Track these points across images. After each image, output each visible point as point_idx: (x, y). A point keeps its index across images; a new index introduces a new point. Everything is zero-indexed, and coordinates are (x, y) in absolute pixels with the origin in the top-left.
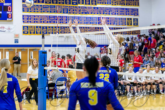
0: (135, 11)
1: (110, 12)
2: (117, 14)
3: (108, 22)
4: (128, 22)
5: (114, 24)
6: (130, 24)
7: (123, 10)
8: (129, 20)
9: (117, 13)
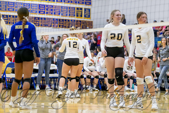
2: (64, 1)
3: (51, 12)
4: (78, 12)
5: (59, 14)
6: (80, 16)
8: (79, 11)
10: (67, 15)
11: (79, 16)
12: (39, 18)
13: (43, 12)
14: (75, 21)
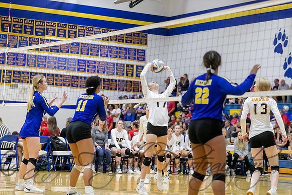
0: (139, 54)
1: (98, 52)
2: (111, 56)
4: (128, 70)
5: (104, 72)
7: (120, 51)
9: (109, 54)
10: (114, 74)
11: (129, 75)
12: (77, 77)
13: (83, 70)
14: (123, 81)
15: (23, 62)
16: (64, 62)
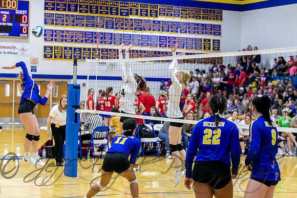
1: (177, 28)
4: (205, 44)
5: (183, 47)
6: (208, 49)
7: (198, 27)
10: (192, 48)
13: (164, 46)
15: (110, 41)
16: (147, 40)
